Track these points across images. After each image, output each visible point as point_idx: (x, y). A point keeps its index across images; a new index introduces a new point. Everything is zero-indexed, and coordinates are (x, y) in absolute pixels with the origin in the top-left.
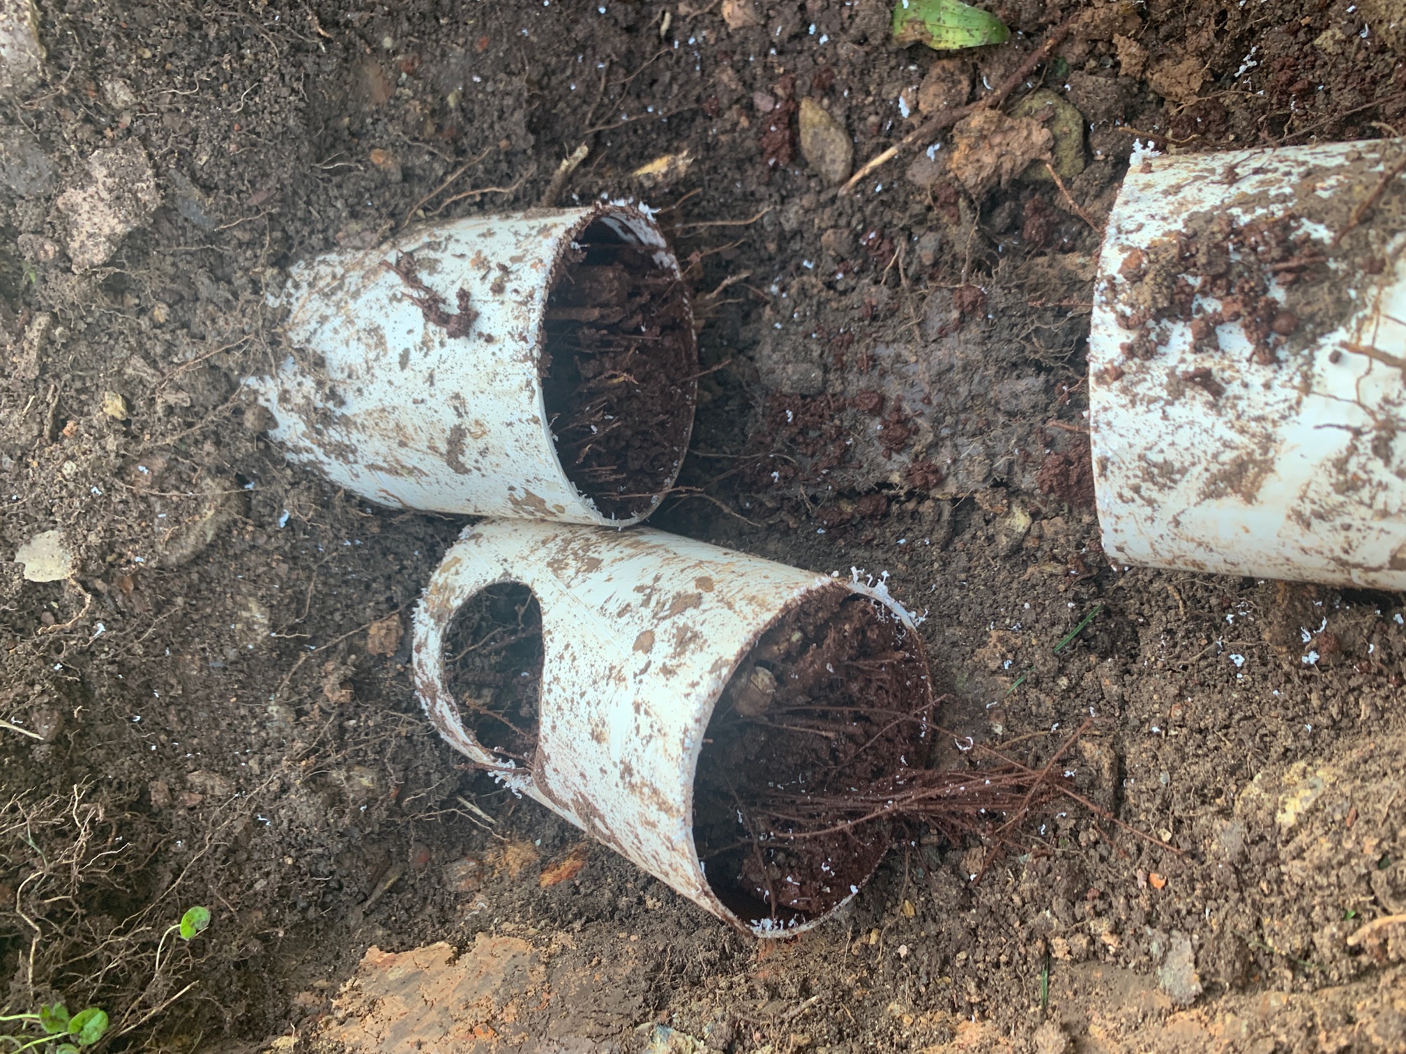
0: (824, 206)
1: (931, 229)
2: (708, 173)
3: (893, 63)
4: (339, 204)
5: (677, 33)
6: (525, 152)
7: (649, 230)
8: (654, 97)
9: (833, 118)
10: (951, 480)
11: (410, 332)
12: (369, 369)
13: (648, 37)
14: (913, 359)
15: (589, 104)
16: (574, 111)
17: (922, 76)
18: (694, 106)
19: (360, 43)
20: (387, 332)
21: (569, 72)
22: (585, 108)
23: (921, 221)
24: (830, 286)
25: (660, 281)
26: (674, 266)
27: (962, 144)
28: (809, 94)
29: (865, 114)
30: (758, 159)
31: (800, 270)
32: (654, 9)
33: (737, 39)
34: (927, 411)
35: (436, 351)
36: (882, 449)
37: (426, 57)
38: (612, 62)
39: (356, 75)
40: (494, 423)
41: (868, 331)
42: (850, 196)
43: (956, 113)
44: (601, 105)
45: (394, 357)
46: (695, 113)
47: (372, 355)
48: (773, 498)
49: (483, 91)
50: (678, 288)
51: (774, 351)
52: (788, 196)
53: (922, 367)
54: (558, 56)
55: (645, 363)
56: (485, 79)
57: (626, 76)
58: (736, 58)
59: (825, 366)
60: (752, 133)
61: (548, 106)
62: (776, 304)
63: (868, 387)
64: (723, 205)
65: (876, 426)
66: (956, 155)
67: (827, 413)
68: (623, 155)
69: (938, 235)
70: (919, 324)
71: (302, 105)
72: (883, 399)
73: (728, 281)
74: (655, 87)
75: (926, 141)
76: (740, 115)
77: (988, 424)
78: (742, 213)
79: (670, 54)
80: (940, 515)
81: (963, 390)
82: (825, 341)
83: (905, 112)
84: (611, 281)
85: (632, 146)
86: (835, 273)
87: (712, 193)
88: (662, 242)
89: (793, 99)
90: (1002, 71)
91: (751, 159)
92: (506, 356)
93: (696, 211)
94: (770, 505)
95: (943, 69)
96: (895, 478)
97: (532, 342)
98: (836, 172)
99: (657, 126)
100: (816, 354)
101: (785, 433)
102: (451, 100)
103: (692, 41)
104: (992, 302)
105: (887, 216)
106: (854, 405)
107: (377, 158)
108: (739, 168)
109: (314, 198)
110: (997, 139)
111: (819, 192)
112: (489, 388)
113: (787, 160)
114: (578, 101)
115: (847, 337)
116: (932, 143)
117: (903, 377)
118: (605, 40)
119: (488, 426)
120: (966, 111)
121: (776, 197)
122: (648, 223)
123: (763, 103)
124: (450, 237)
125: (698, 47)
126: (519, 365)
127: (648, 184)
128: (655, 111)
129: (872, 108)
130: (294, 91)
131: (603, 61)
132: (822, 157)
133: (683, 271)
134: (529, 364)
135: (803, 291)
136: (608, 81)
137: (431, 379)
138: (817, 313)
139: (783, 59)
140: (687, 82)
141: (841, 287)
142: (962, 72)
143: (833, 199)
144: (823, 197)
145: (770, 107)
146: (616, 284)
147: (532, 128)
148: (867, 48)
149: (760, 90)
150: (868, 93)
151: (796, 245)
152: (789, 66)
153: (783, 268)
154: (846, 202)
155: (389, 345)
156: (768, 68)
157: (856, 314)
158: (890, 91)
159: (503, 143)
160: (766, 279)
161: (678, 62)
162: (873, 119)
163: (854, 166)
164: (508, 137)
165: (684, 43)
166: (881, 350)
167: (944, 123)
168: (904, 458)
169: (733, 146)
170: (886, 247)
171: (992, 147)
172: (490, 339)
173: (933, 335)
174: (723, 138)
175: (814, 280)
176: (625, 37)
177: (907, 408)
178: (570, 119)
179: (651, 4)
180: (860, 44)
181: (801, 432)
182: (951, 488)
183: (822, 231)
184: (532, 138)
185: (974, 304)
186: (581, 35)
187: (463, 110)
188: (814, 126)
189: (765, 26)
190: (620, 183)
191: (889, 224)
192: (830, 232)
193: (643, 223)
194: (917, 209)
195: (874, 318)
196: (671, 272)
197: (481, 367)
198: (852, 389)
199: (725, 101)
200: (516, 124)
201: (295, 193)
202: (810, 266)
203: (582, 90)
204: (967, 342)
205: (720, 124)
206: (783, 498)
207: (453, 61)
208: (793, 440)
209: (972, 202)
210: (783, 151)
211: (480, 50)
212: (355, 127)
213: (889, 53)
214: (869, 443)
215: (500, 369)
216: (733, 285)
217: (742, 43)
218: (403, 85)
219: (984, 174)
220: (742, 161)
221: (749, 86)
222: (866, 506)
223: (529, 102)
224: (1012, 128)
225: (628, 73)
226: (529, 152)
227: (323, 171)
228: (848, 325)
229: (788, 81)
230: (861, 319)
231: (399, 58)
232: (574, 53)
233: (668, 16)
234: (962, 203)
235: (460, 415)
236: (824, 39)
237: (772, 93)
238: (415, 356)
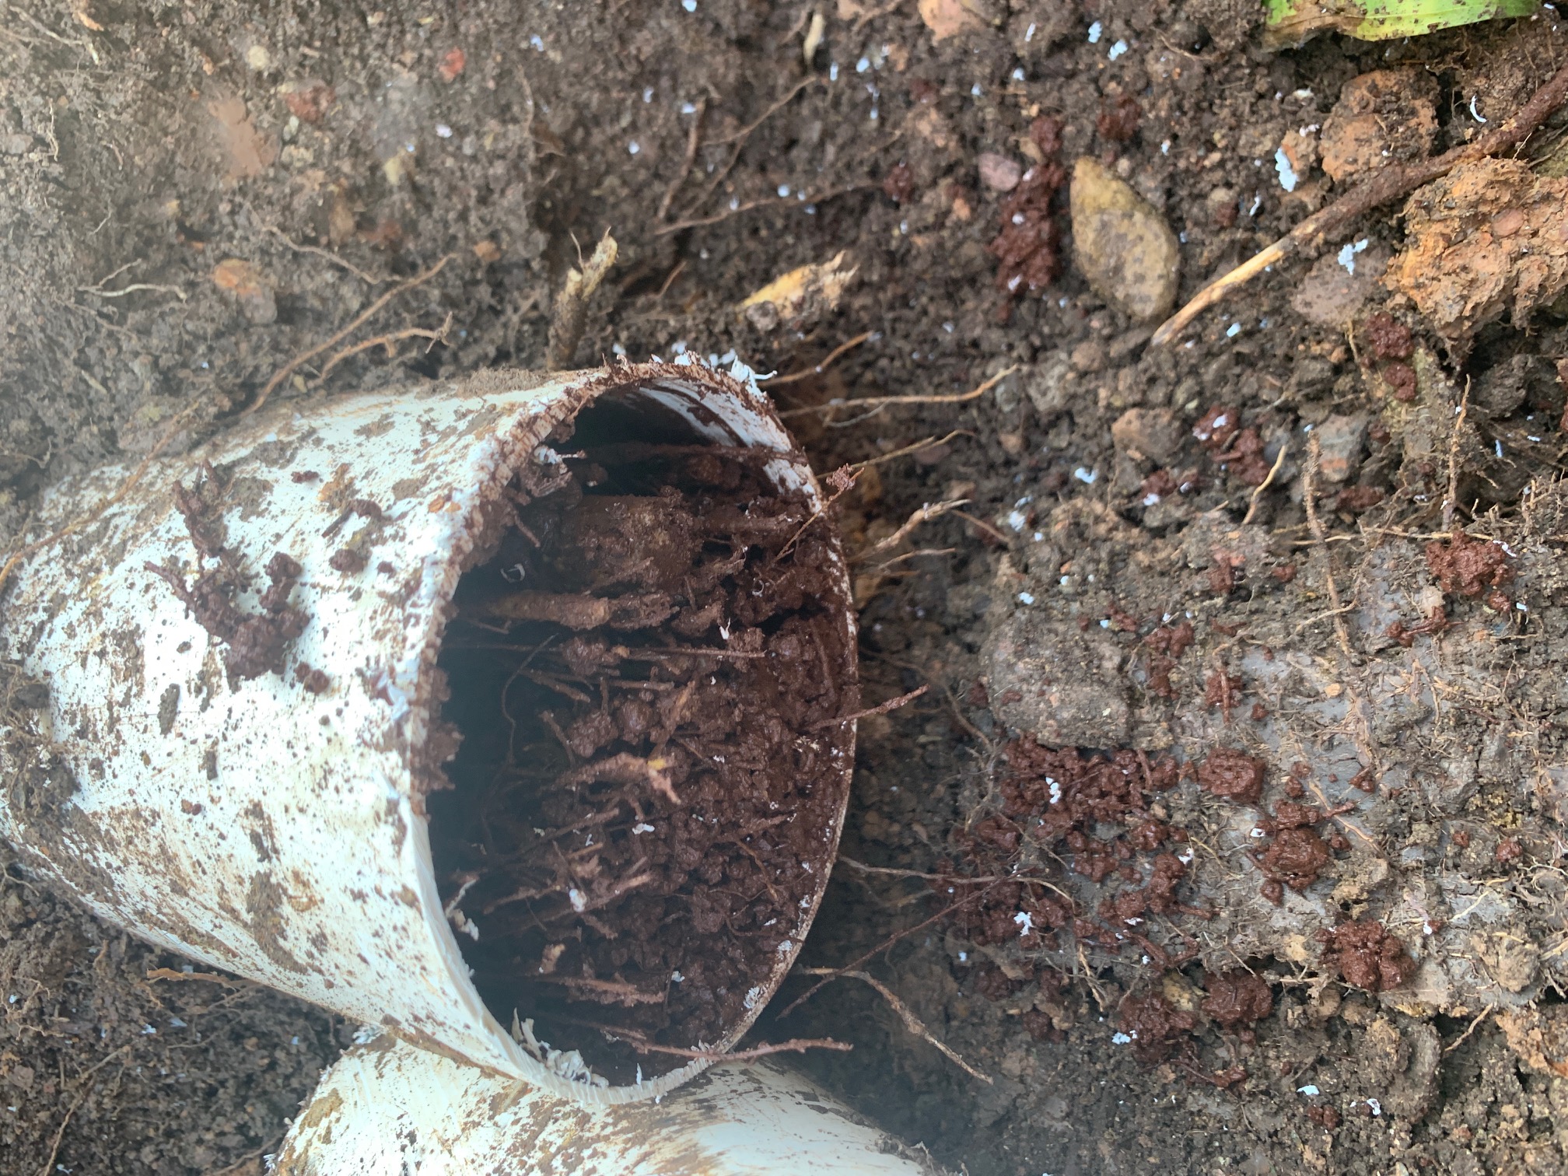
0: (1118, 364)
1: (1338, 410)
2: (891, 307)
3: (1262, 85)
4: (136, 366)
5: (834, 52)
6: (527, 264)
7: (751, 415)
8: (791, 170)
9: (1138, 196)
10: (1432, 973)
11: (185, 647)
12: (113, 721)
13: (781, 60)
14: (1334, 689)
15: (666, 181)
16: (637, 193)
17: (1325, 108)
18: (865, 183)
19: (194, 56)
20: (146, 643)
21: (625, 121)
22: (658, 187)
23: (1319, 393)
24: (1131, 517)
25: (772, 524)
26: (809, 488)
27: (1427, 236)
28: (1090, 150)
29: (1204, 186)
30: (987, 279)
31: (1068, 487)
32: (793, 12)
33: (948, 55)
34: (1367, 805)
35: (224, 698)
36: (1261, 880)
37: (342, 88)
38: (709, 105)
39: (188, 117)
40: (330, 885)
41: (1224, 620)
42: (1172, 347)
43: (1412, 172)
44: (689, 183)
45: (150, 702)
46: (867, 198)
47: (118, 695)
48: (1016, 962)
49: (457, 154)
50: (819, 533)
51: (1019, 655)
52: (1044, 348)
53: (1351, 708)
54: (606, 90)
55: (731, 704)
56: (460, 132)
57: (737, 129)
58: (947, 91)
59: (1131, 689)
60: (976, 230)
61: (583, 181)
62: (1020, 550)
63: (1226, 743)
64: (918, 365)
65: (1246, 826)
66: (1410, 258)
67: (1135, 790)
68: (730, 274)
69: (1359, 421)
70: (1344, 618)
71: (56, 170)
72: (1263, 772)
73: (924, 513)
74: (795, 153)
75: (1334, 236)
76: (954, 196)
77: (1525, 852)
78: (955, 380)
79: (821, 90)
80: (1412, 1059)
81: (1459, 770)
82: (1131, 637)
83: (1288, 179)
84: (649, 531)
85: (747, 257)
86: (1139, 493)
87: (899, 343)
88: (781, 441)
89: (1058, 161)
90: (1518, 79)
91: (972, 281)
92: (348, 728)
93: (869, 376)
94: (1011, 973)
95: (1374, 89)
96: (1296, 949)
97: (400, 707)
98: (1145, 299)
99: (794, 220)
100: (1110, 665)
101: (1043, 829)
102: (392, 171)
103: (862, 66)
104: (1527, 575)
105: (1248, 388)
106: (1195, 777)
107: (226, 277)
108: (950, 296)
109: (92, 354)
110: (1509, 223)
111: (1109, 339)
112: (315, 805)
113: (1044, 279)
114: (642, 175)
115: (1179, 633)
116: (1348, 239)
117: (1309, 727)
118: (695, 59)
119: (319, 891)
120: (1437, 165)
121: (1021, 349)
122: (748, 405)
123: (998, 173)
124: (313, 431)
125: (875, 76)
126: (374, 756)
127: (764, 324)
128: (793, 193)
129: (1218, 175)
130: (40, 142)
131: (692, 100)
132: (1118, 270)
133: (825, 497)
134: (394, 757)
135: (1077, 529)
136: (701, 138)
137: (211, 764)
138: (1109, 581)
139: (1037, 89)
140: (853, 140)
141: (1153, 520)
142: (1418, 93)
143: (1136, 355)
144: (1117, 349)
145: (1011, 181)
146: (662, 537)
147: (539, 216)
148: (1209, 58)
149: (992, 149)
150: (1211, 147)
151: (1060, 439)
152: (1050, 102)
153: (1033, 479)
154: (1164, 356)
155: (148, 674)
156: (1008, 106)
157: (1198, 583)
158: (1256, 140)
159: (483, 248)
160: (1000, 500)
161: (836, 103)
162: (1220, 195)
163: (1182, 287)
164: (494, 237)
165: (849, 68)
166: (1256, 664)
167: (1386, 193)
168: (1313, 904)
169: (939, 255)
170: (1248, 444)
171: (1496, 240)
172: (318, 683)
173: (1377, 639)
174: (920, 241)
175: (1098, 507)
176: (735, 56)
177: (1318, 793)
178: (627, 208)
179: (790, 5)
180: (1193, 51)
181: (1078, 827)
182: (1435, 992)
183: (1114, 413)
184: (541, 239)
185: (1484, 579)
186: (647, 51)
187: (416, 188)
188: (1101, 211)
189: (1002, 28)
190: (708, 322)
191: (1254, 400)
192: (1131, 414)
193: (737, 403)
194: (1314, 370)
195: (1237, 593)
196: (803, 500)
197: (299, 749)
198: (1191, 745)
199: (924, 172)
200: (511, 211)
201: (51, 344)
202: (1090, 479)
203: (652, 153)
204: (1460, 660)
205: (913, 214)
206: (1039, 967)
207: (395, 96)
208: (1061, 845)
209: (1442, 354)
210: (1038, 261)
211: (448, 76)
212: (197, 219)
213: (1255, 66)
214: (1230, 863)
215: (336, 761)
216: (938, 521)
217: (957, 63)
218: (293, 141)
219: (1481, 296)
220: (956, 283)
221: (972, 144)
222: (1227, 1003)
223: (539, 170)
224: (1547, 198)
225: (742, 121)
226: (536, 265)
227: (107, 301)
228: (1180, 607)
229: (1047, 127)
230: (1208, 594)
231: (283, 88)
232: (635, 85)
233: (818, 21)
234: (1424, 359)
235: (265, 855)
236: (1119, 49)
237: (1015, 154)
238: (188, 704)
